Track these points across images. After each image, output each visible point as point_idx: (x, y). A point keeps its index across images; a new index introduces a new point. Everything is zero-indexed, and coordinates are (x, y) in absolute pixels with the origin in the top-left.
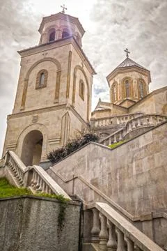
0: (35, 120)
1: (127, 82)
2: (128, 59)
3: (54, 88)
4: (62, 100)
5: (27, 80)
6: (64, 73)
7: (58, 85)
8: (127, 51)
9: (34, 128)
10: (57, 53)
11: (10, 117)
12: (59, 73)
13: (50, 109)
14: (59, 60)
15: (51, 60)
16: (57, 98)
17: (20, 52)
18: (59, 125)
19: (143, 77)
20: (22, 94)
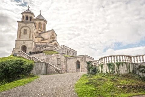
0: (24, 43)
1: (40, 24)
2: (40, 15)
3: (29, 35)
4: (31, 39)
5: (20, 31)
6: (32, 32)
7: (30, 34)
8: (40, 11)
9: (24, 44)
10: (29, 25)
11: (16, 40)
12: (30, 31)
13: (28, 41)
14: (30, 28)
15: (28, 27)
16: (30, 38)
17: (18, 21)
18: (31, 45)
19: (45, 23)
20: (19, 34)
